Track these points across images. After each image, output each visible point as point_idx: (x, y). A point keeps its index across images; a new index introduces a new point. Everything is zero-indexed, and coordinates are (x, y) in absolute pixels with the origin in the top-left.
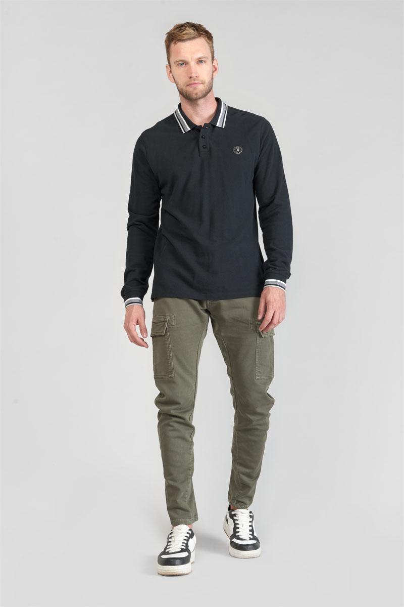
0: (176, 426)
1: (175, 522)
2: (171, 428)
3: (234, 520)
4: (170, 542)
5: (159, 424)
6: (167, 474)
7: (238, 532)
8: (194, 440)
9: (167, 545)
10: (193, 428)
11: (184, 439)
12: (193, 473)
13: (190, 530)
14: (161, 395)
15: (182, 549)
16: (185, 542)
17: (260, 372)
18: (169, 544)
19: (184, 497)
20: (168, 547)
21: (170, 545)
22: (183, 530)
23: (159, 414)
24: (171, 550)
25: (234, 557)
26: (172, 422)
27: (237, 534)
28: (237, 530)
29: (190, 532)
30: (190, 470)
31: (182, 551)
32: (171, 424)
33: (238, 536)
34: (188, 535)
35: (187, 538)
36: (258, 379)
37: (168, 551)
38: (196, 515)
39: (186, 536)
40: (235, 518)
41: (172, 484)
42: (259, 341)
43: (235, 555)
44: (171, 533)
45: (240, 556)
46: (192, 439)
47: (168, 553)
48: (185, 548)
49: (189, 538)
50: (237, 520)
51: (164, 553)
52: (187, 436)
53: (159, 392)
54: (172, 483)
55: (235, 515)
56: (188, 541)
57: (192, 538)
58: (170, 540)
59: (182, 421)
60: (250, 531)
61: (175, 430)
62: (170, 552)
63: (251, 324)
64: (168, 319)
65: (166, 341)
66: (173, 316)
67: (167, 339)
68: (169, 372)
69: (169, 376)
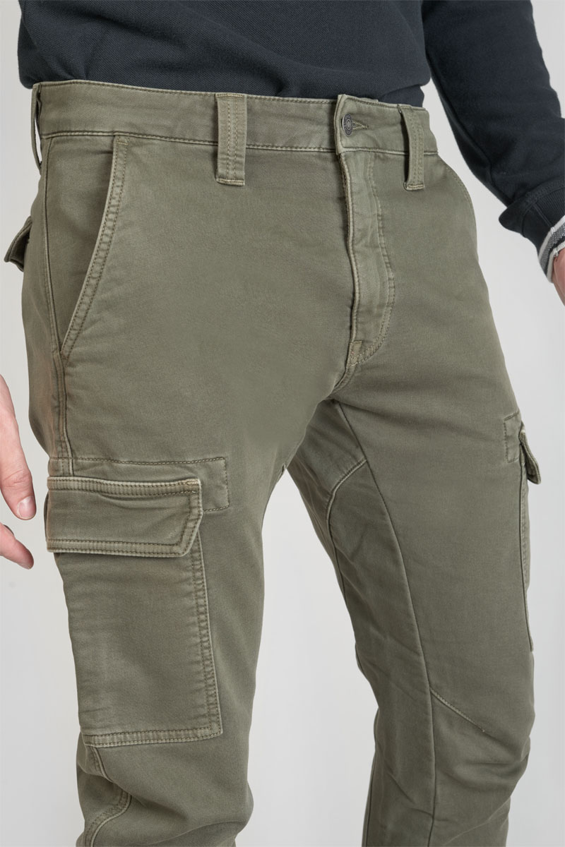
63: (507, 438)
64: (202, 482)
65: (187, 580)
66: (222, 462)
67: (190, 574)
68: (196, 717)
69: (200, 733)
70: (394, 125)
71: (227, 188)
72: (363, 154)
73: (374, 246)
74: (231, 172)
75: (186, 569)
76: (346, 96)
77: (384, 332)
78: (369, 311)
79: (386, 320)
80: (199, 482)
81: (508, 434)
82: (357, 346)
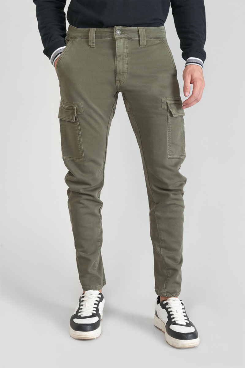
0: (87, 203)
1: (86, 288)
2: (82, 205)
3: (167, 309)
4: (82, 305)
5: (69, 201)
6: (78, 245)
7: (174, 318)
8: (102, 214)
9: (79, 309)
10: (100, 204)
11: (93, 214)
12: (101, 244)
13: (100, 294)
14: (70, 174)
15: (93, 313)
16: (96, 306)
17: (172, 152)
18: (81, 307)
19: (94, 266)
20: (80, 311)
21: (81, 309)
22: (93, 295)
23: (69, 191)
24: (83, 314)
25: (172, 346)
26: (83, 200)
27: (173, 320)
28: (172, 317)
29: (100, 296)
30: (99, 241)
31: (93, 316)
32: (82, 201)
33: (175, 321)
34: (98, 299)
35: (97, 303)
36: (170, 158)
37: (80, 315)
38: (104, 280)
39: (96, 301)
40: (167, 306)
41: (84, 256)
42: (170, 120)
43: (174, 344)
44: (83, 297)
45: (180, 346)
46: (100, 212)
47: (80, 317)
48: (95, 312)
49: (99, 302)
50: (170, 308)
51: (76, 316)
52: (96, 211)
53: (68, 170)
54: (83, 254)
55: (167, 304)
56: (98, 305)
57: (102, 301)
58: (82, 304)
59: (91, 198)
60: (185, 316)
61: (85, 207)
62: (82, 316)
63: (162, 103)
64: (76, 107)
65: (76, 127)
66: (81, 104)
67: (76, 126)
68: (80, 156)
69: (80, 159)
70: (136, 32)
71: (91, 48)
72: (123, 39)
73: (123, 59)
74: (92, 44)
75: (76, 125)
76: (116, 26)
77: (125, 79)
78: (120, 73)
79: (126, 76)
80: (75, 107)
81: (162, 102)
82: (118, 82)
